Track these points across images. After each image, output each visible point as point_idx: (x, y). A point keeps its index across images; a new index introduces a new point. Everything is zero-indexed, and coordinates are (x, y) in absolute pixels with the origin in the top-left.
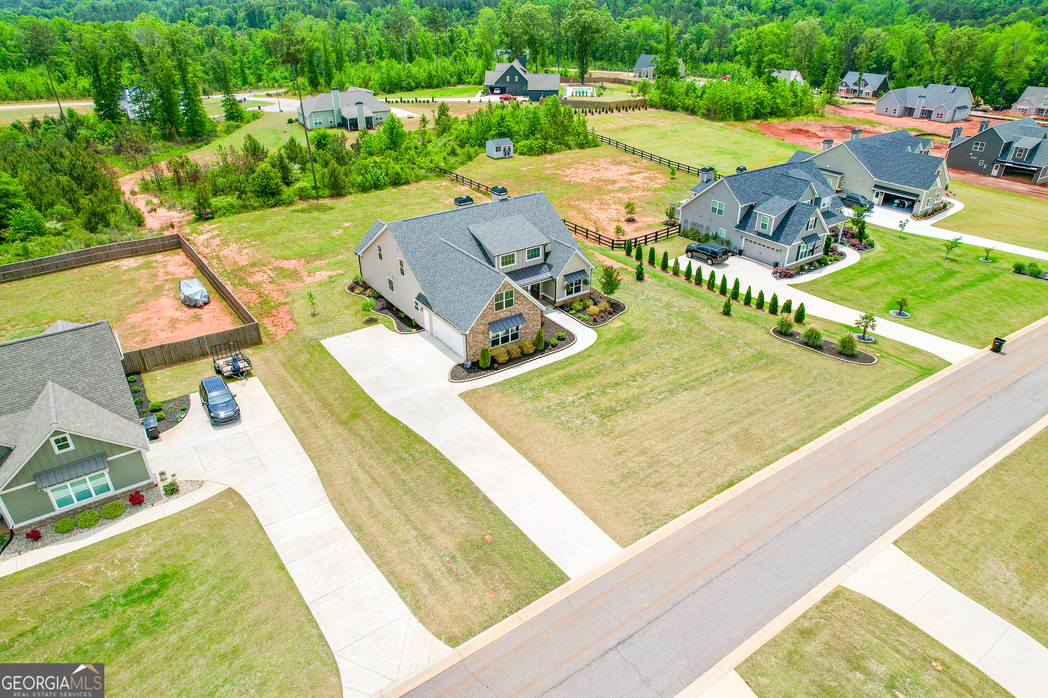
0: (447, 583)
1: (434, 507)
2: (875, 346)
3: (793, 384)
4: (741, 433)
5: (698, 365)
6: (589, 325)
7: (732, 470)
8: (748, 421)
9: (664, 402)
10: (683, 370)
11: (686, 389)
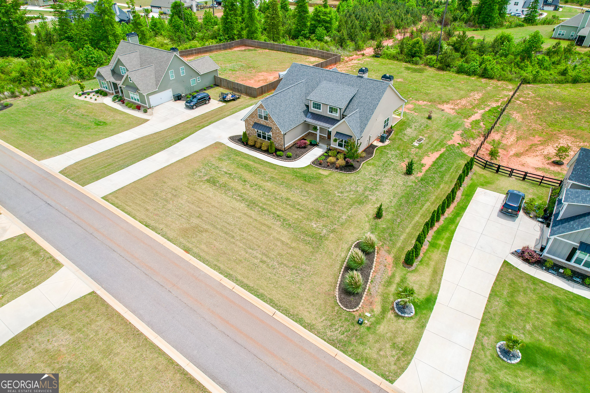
2: (390, 315)
3: (279, 254)
4: (202, 229)
5: (285, 208)
6: (313, 163)
7: (161, 227)
8: (217, 232)
9: (230, 198)
10: (273, 203)
11: (248, 205)
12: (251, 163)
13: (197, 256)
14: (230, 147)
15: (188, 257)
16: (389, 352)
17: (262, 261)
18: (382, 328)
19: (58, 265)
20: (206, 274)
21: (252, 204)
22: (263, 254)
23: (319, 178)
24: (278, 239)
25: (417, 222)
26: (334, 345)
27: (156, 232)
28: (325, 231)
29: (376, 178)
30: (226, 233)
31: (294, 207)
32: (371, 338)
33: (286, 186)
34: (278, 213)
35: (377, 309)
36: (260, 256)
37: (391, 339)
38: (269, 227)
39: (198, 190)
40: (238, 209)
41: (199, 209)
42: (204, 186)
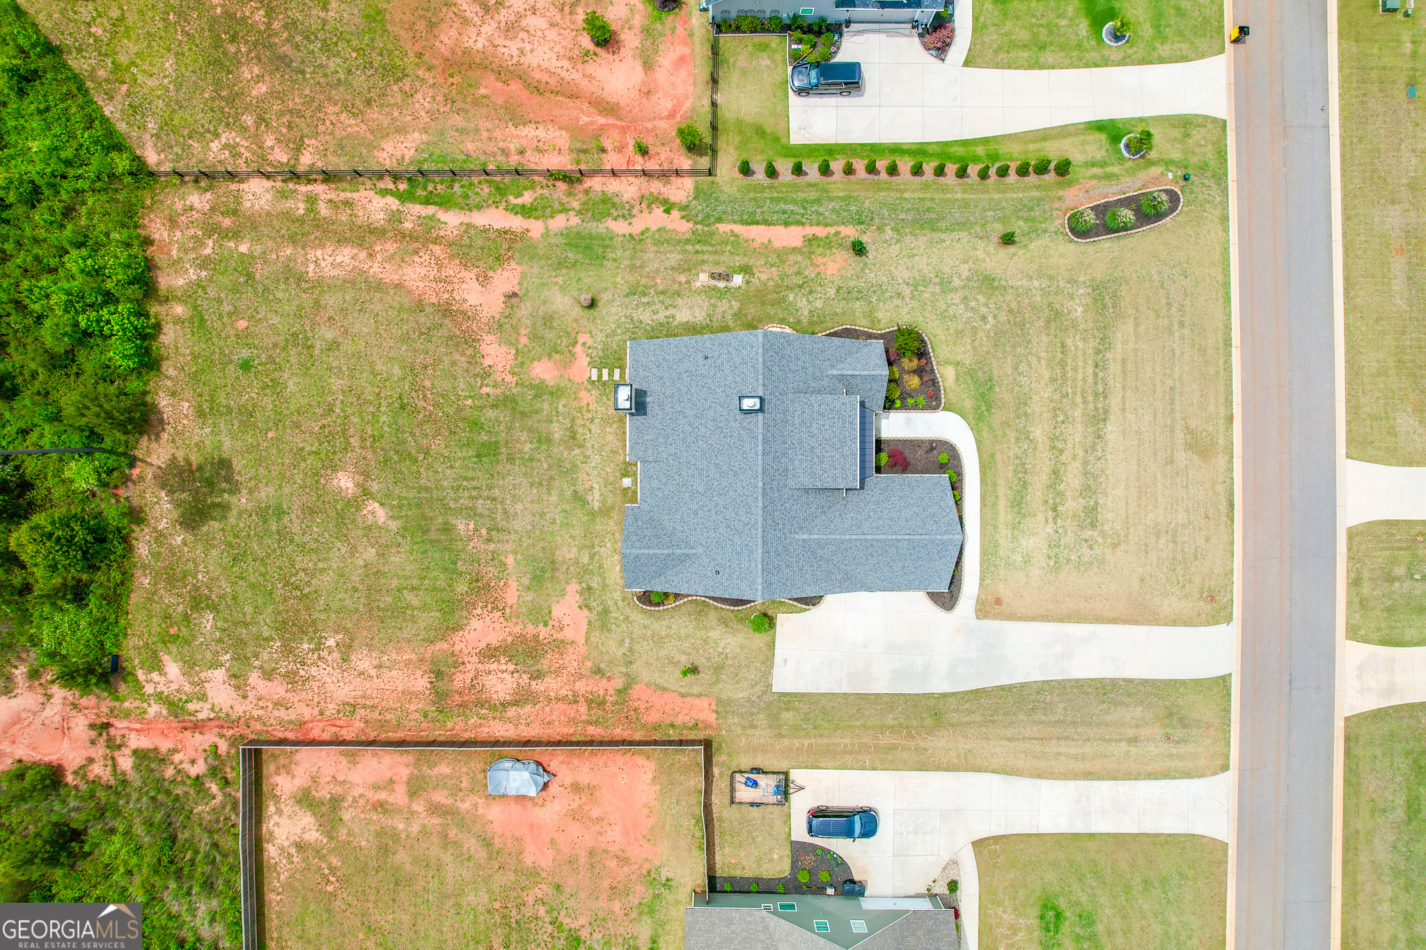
0: (1182, 749)
1: (1108, 718)
2: (1153, 155)
3: (1158, 316)
4: (1188, 437)
5: (1075, 370)
6: (936, 408)
7: (1220, 489)
8: (1178, 415)
9: (1109, 457)
10: (1075, 393)
11: (1104, 420)
12: (1002, 504)
13: (1229, 402)
14: (982, 579)
15: (1237, 411)
16: (1197, 135)
17: (1182, 325)
18: (1176, 155)
19: (1352, 533)
20: (1243, 369)
21: (1099, 419)
22: (1171, 333)
23: (971, 373)
24: (1137, 336)
25: (965, 191)
26: (1226, 188)
27: (1233, 483)
28: (1081, 291)
29: (907, 291)
30: (1172, 402)
31: (1063, 364)
32: (1194, 160)
33: (1025, 404)
34: (1090, 370)
35: (1155, 171)
36: (1177, 335)
37: (1182, 141)
38: (1124, 361)
39: (1124, 517)
40: (1121, 428)
41: (1159, 474)
42: (1110, 516)
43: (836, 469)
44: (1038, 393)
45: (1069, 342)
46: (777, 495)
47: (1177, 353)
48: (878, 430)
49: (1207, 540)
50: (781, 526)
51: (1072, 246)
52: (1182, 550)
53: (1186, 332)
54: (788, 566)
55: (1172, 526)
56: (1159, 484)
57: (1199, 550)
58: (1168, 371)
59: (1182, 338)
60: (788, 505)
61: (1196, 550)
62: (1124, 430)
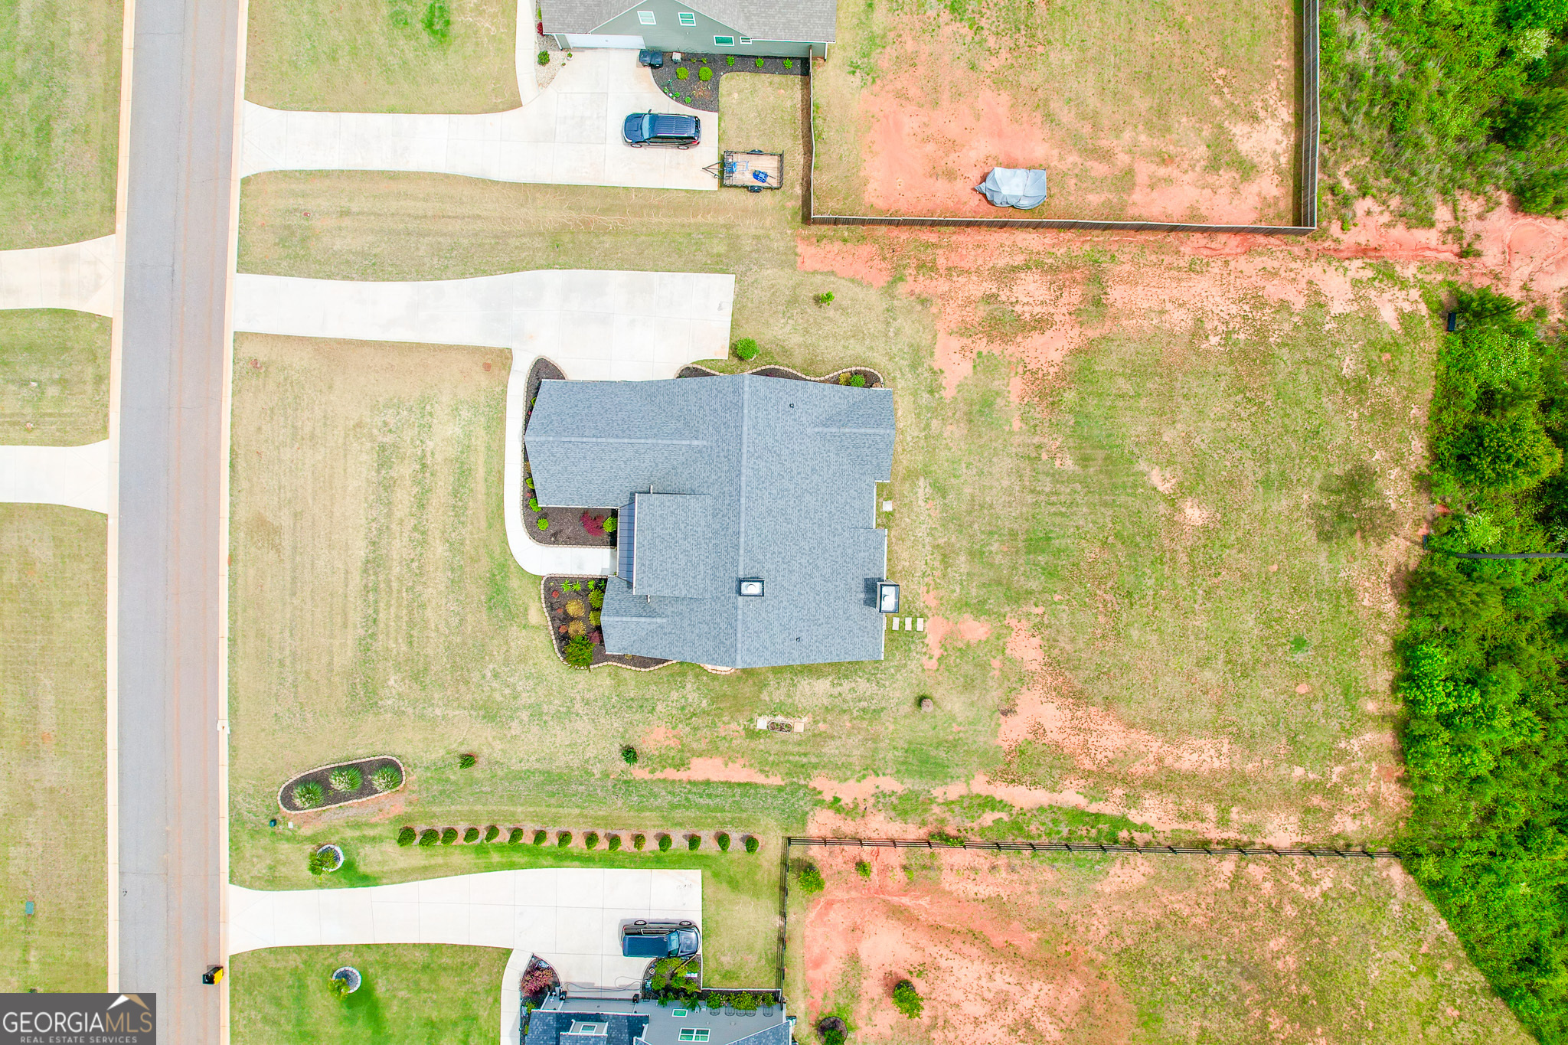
0: (291, 203)
1: (371, 238)
2: (309, 848)
3: (307, 673)
4: (278, 541)
5: (398, 617)
6: (550, 579)
7: (244, 484)
8: (288, 566)
9: (364, 521)
10: (399, 591)
11: (368, 562)
12: (481, 472)
13: (233, 578)
14: (504, 392)
15: (224, 568)
16: (261, 868)
17: (282, 663)
18: (285, 847)
19: (103, 432)
20: (217, 613)
21: (374, 563)
22: (294, 654)
23: (511, 616)
24: (331, 653)
25: (513, 814)
26: (231, 810)
27: (231, 489)
28: (390, 702)
29: (579, 707)
30: (294, 580)
31: (411, 623)
32: (265, 841)
33: (453, 581)
34: (382, 616)
35: (307, 831)
36: (287, 652)
37: (278, 862)
38: (345, 625)
39: (349, 457)
40: (350, 552)
41: (310, 501)
42: (364, 457)
43: (661, 516)
44: (440, 593)
45: (404, 648)
46: (725, 489)
47: (287, 634)
48: (613, 556)
49: (260, 429)
50: (722, 454)
51: (398, 751)
52: (286, 418)
53: (277, 655)
54: (716, 411)
55: (297, 445)
56: (310, 491)
57: (268, 419)
58: (298, 613)
59: (282, 649)
60: (714, 477)
61: (272, 418)
62: (346, 551)
